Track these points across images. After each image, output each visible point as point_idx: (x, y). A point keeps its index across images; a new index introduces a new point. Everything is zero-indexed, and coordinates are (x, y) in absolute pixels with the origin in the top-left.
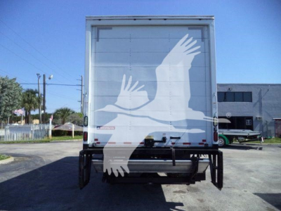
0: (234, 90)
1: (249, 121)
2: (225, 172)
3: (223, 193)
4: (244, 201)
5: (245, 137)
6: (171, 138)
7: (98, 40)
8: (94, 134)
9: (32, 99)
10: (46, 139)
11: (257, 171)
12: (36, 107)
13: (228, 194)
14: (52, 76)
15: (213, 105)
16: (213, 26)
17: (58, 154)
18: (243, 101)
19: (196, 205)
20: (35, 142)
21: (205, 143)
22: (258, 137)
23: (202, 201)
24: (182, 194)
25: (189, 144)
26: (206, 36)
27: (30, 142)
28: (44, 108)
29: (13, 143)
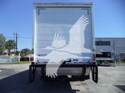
0: (102, 40)
1: (109, 54)
2: (99, 76)
3: (98, 85)
4: (108, 89)
5: (108, 61)
6: (74, 60)
7: (39, 15)
8: (37, 58)
9: (11, 45)
10: (17, 62)
11: (113, 76)
12: (13, 48)
13: (100, 86)
14: (20, 34)
15: (93, 44)
16: (93, 7)
17: (22, 69)
18: (106, 45)
19: (85, 91)
20: (12, 64)
21: (89, 62)
22: (113, 61)
23: (88, 89)
24: (79, 86)
25: (82, 63)
26: (90, 13)
27: (10, 64)
28: (16, 48)
29: (2, 64)
